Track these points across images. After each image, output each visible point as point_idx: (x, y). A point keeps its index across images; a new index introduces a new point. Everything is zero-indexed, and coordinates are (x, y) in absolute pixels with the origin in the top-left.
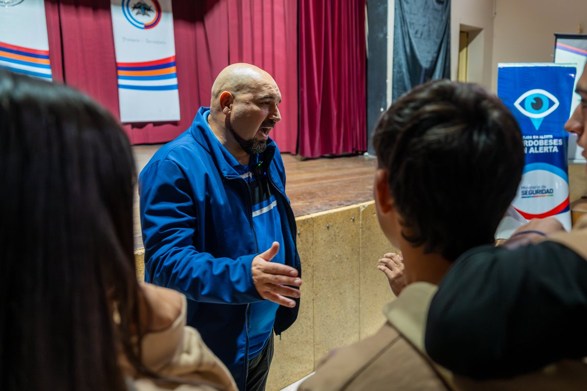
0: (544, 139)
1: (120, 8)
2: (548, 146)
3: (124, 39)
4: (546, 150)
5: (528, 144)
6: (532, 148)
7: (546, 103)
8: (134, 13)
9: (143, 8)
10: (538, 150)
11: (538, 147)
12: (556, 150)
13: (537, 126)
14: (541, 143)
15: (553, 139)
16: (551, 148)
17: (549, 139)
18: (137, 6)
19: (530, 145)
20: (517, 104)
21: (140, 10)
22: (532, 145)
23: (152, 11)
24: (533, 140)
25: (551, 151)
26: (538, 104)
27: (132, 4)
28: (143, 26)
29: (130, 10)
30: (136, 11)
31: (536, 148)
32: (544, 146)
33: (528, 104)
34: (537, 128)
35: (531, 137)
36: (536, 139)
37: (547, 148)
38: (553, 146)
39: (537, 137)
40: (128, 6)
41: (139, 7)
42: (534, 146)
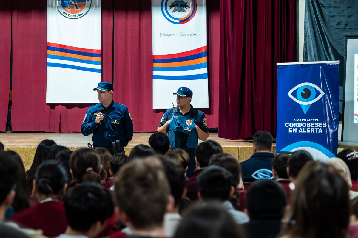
0: (311, 122)
1: (159, 9)
2: (315, 127)
3: (161, 34)
4: (312, 130)
5: (298, 125)
6: (301, 129)
7: (313, 93)
8: (170, 11)
9: (180, 5)
10: (306, 130)
11: (306, 128)
12: (321, 131)
13: (305, 111)
14: (308, 125)
15: (319, 122)
16: (317, 129)
17: (315, 122)
18: (174, 4)
19: (299, 126)
20: (289, 94)
21: (177, 8)
22: (301, 126)
23: (188, 7)
24: (302, 122)
25: (317, 132)
26: (306, 94)
27: (169, 4)
28: (178, 21)
29: (168, 8)
30: (173, 9)
31: (304, 129)
32: (310, 127)
33: (299, 94)
34: (305, 113)
35: (300, 120)
36: (305, 122)
37: (314, 129)
38: (319, 128)
39: (305, 120)
40: (166, 6)
41: (176, 5)
42: (302, 128)
